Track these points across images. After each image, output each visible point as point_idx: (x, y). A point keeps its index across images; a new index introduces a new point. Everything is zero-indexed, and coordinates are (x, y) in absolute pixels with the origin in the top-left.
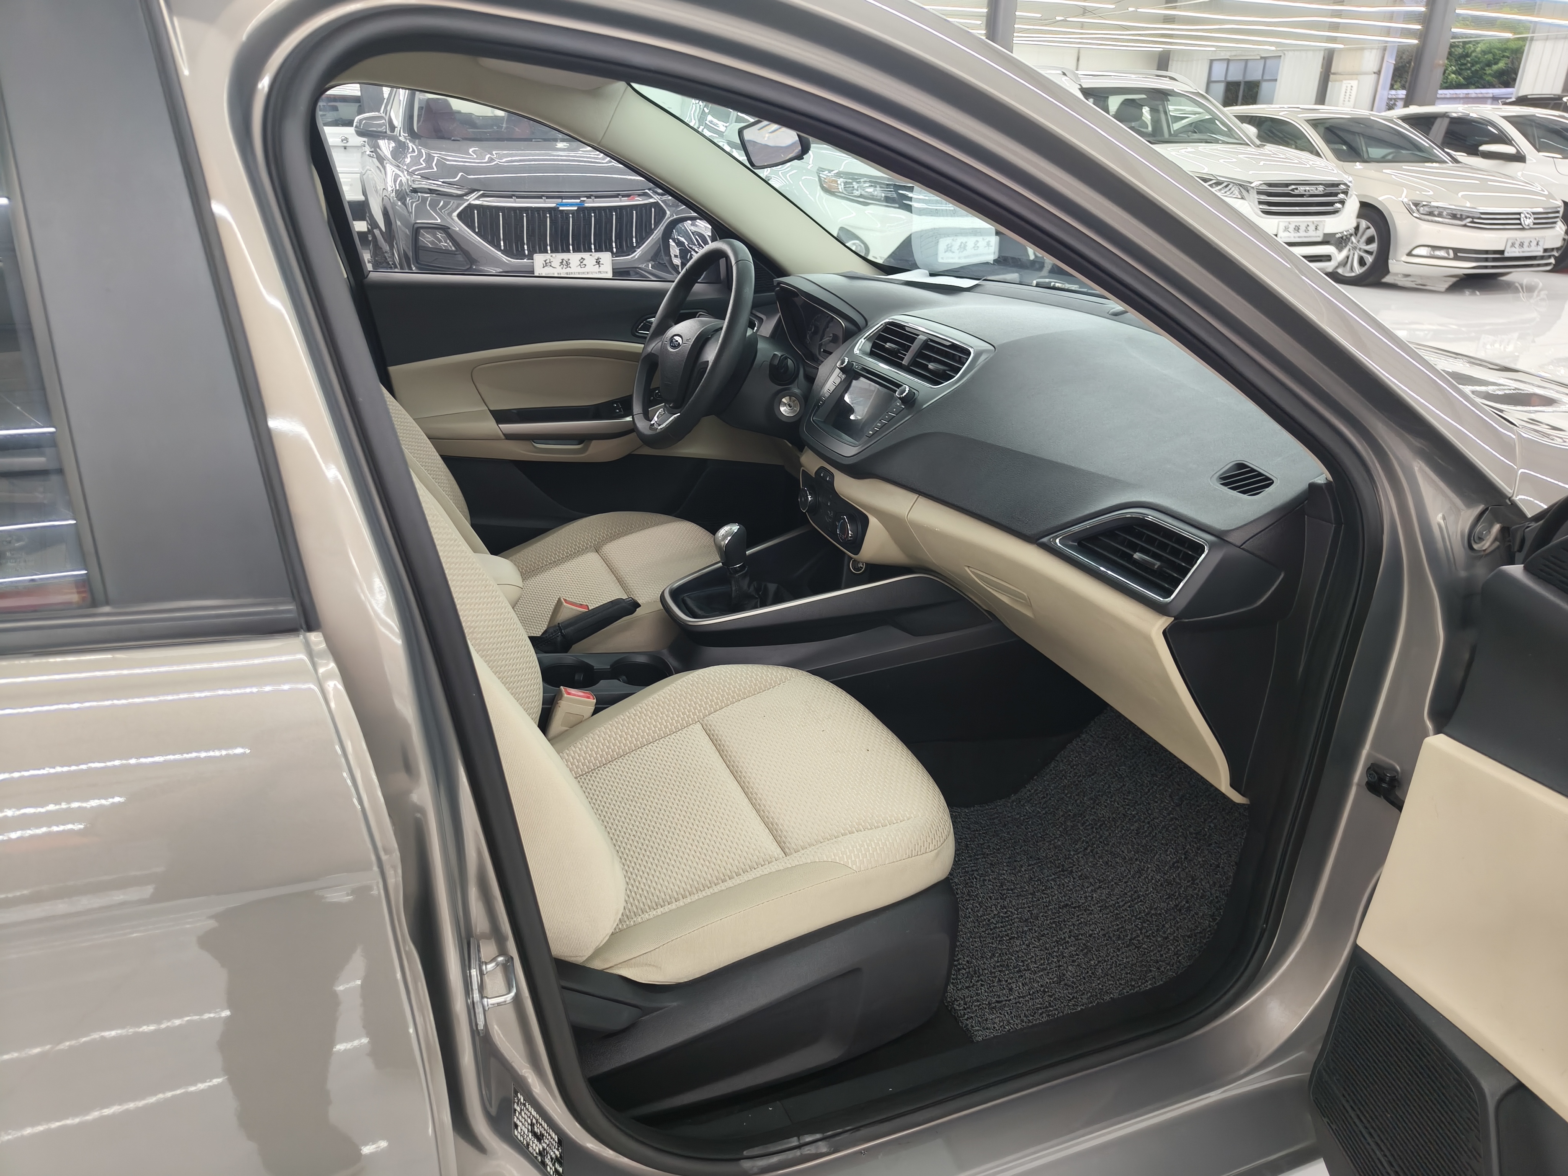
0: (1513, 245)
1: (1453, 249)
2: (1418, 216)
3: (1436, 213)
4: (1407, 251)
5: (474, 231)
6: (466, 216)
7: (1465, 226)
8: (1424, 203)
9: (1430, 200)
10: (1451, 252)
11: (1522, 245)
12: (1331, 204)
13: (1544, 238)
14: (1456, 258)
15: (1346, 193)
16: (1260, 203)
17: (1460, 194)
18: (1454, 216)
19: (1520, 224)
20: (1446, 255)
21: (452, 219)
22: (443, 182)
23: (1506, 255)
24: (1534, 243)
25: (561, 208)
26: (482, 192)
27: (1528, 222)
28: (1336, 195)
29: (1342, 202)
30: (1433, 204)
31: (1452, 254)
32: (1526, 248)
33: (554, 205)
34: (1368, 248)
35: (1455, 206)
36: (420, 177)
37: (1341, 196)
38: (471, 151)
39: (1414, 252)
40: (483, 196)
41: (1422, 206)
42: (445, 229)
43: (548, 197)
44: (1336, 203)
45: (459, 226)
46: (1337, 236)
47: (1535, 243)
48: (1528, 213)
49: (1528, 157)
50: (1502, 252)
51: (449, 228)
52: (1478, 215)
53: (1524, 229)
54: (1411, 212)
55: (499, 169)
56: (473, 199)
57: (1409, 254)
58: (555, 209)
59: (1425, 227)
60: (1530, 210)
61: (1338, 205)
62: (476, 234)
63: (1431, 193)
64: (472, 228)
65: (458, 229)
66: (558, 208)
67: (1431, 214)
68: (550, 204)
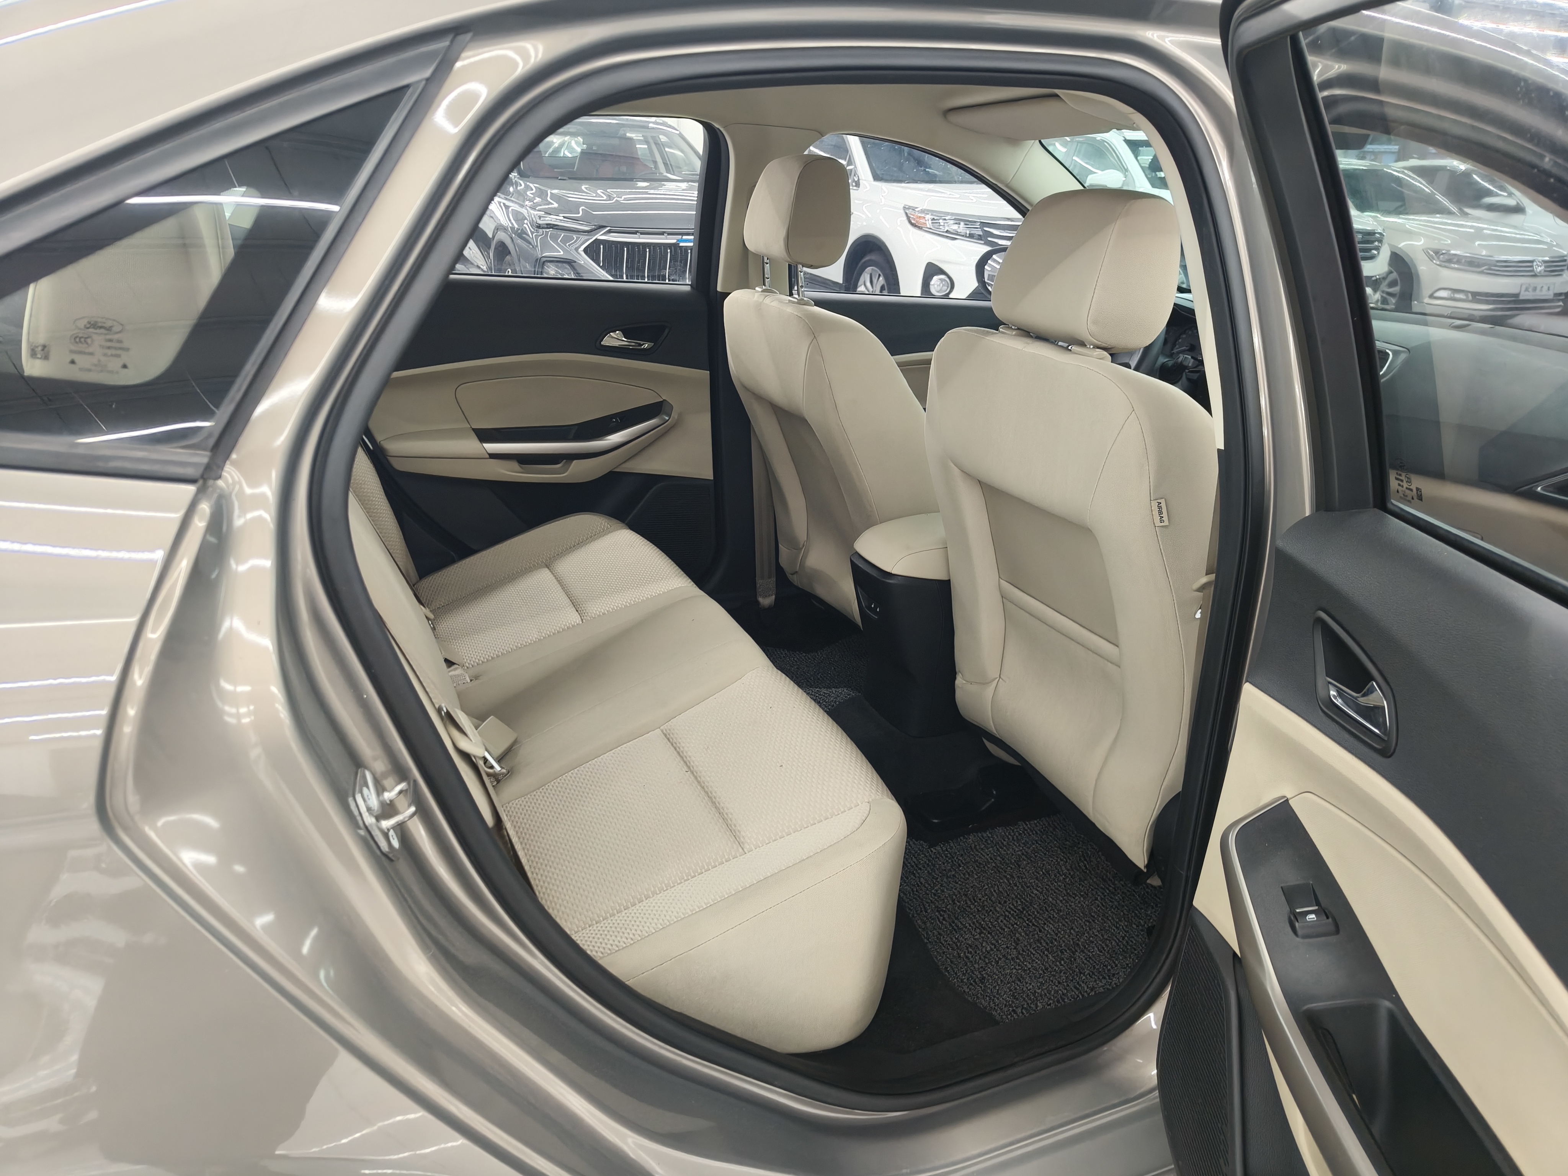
0: (1527, 290)
1: (1471, 292)
2: (1438, 263)
3: (1455, 260)
4: (1430, 293)
5: (599, 265)
6: (592, 251)
8: (1444, 252)
9: (1449, 249)
10: (1470, 295)
11: (1535, 289)
12: (1369, 250)
13: (1554, 284)
14: (1474, 301)
15: (1380, 241)
17: (1477, 243)
18: (1471, 264)
19: (1533, 271)
20: (1465, 298)
21: (579, 253)
22: (564, 217)
23: (1521, 298)
24: (1545, 288)
25: (681, 244)
26: (609, 228)
27: (1539, 269)
28: (1372, 242)
29: (1377, 249)
30: (1451, 252)
31: (1470, 297)
32: (1538, 292)
33: (674, 241)
34: (1391, 290)
35: (1470, 253)
36: (543, 213)
37: (1376, 243)
38: (583, 187)
39: (1436, 295)
40: (610, 232)
41: (1442, 254)
42: (570, 263)
43: (669, 234)
44: (1373, 249)
45: (585, 260)
46: (1374, 279)
47: (1547, 288)
48: (1539, 262)
49: (1527, 209)
50: (1517, 295)
51: (575, 262)
52: (1493, 263)
53: (1535, 276)
54: (1431, 258)
55: (619, 206)
56: (600, 236)
57: (1432, 296)
58: (675, 245)
59: (1445, 273)
60: (1540, 259)
61: (1375, 252)
62: (601, 267)
63: (1449, 242)
64: (597, 262)
65: (583, 262)
66: (679, 244)
67: (1449, 261)
68: (672, 240)
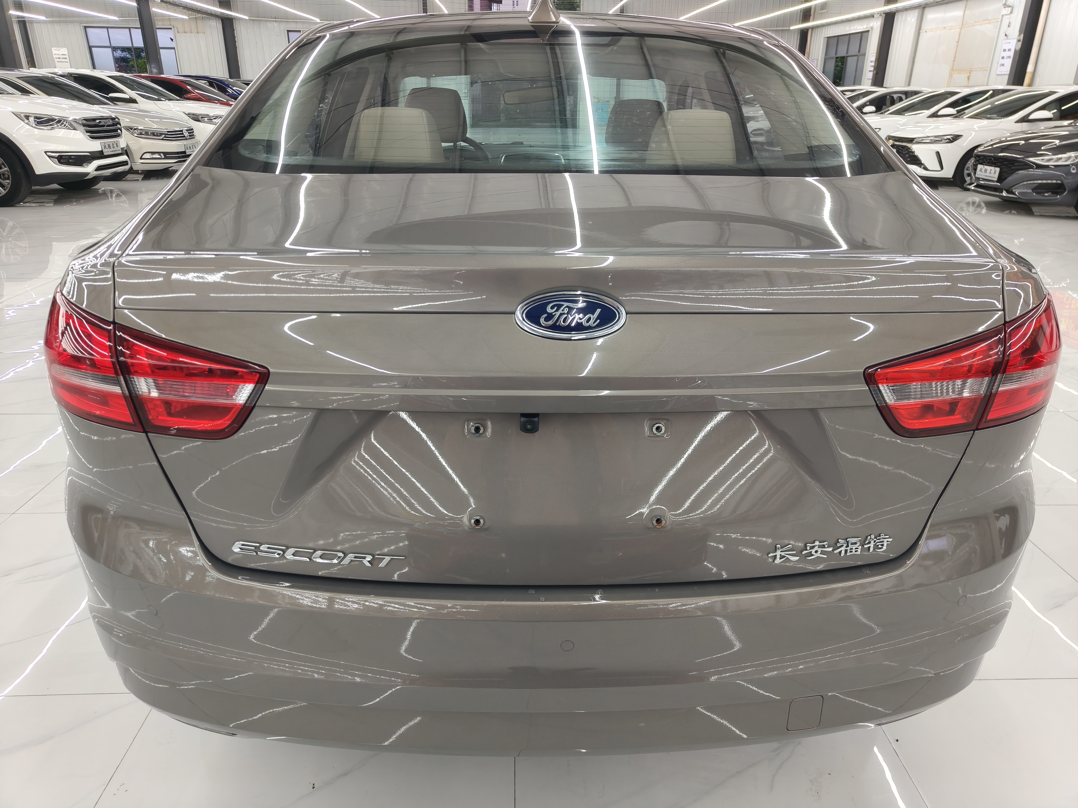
1: (163, 153)
2: (137, 135)
3: (144, 133)
7: (162, 139)
8: (135, 128)
9: (137, 126)
12: (116, 130)
14: (166, 158)
16: (87, 132)
18: (153, 134)
20: (159, 157)
30: (140, 128)
31: (163, 157)
35: (151, 128)
39: (143, 157)
49: (137, 100)
50: (184, 152)
52: (167, 133)
57: (141, 158)
67: (141, 134)
